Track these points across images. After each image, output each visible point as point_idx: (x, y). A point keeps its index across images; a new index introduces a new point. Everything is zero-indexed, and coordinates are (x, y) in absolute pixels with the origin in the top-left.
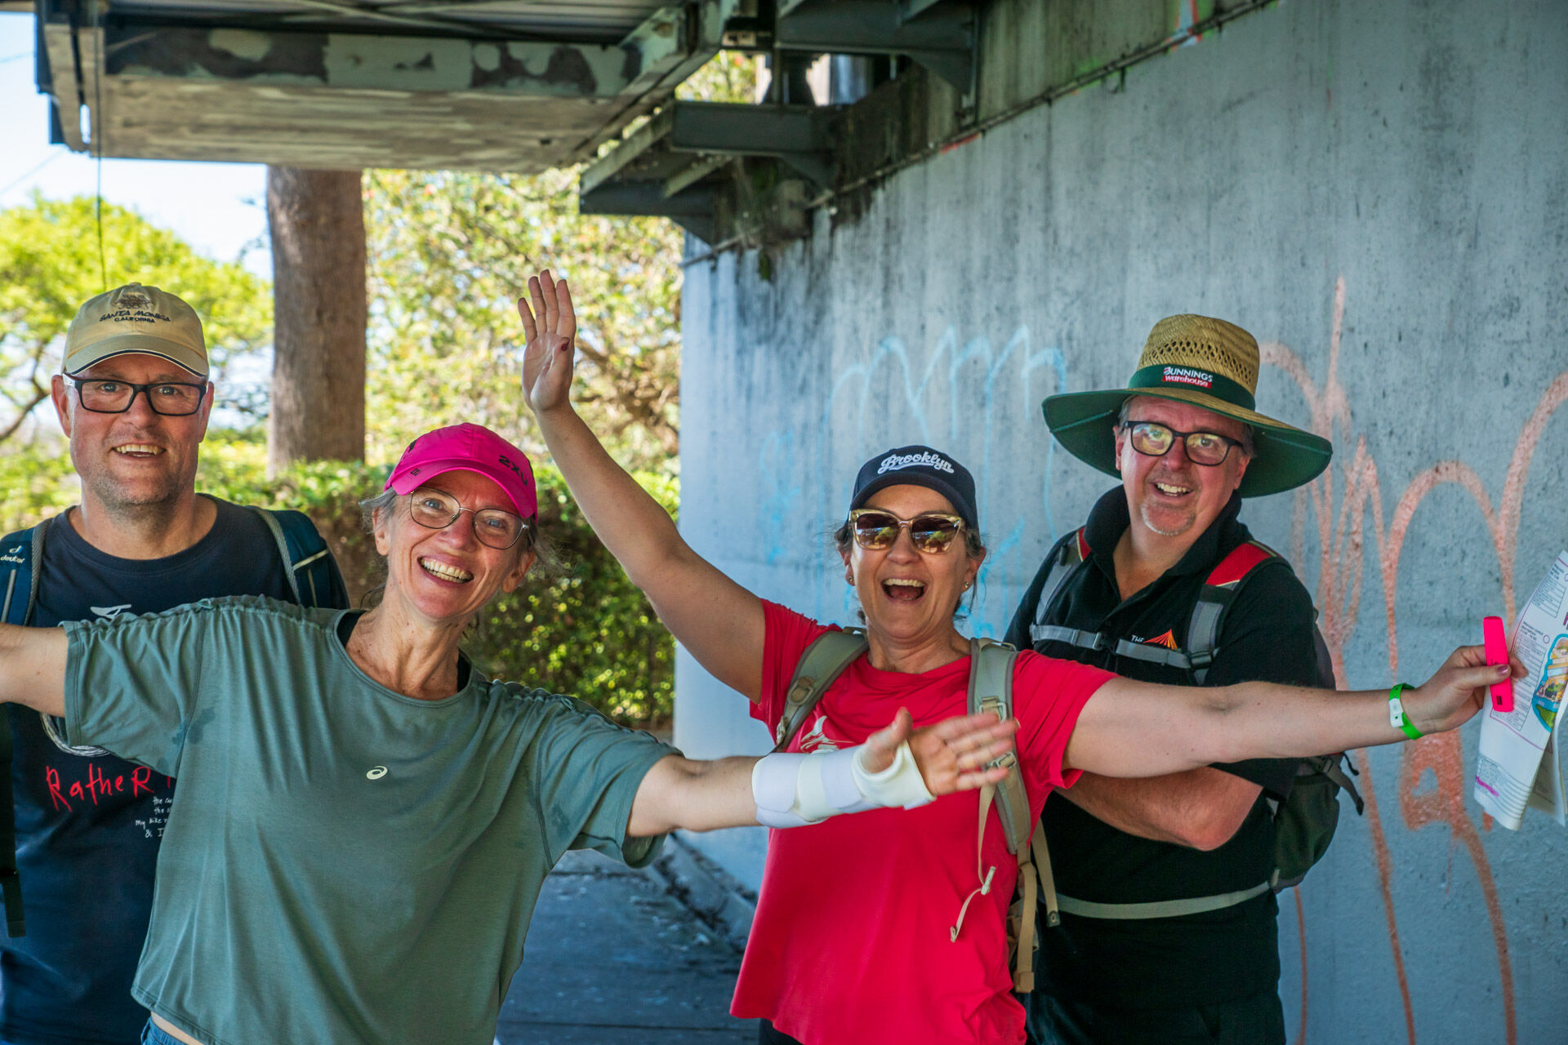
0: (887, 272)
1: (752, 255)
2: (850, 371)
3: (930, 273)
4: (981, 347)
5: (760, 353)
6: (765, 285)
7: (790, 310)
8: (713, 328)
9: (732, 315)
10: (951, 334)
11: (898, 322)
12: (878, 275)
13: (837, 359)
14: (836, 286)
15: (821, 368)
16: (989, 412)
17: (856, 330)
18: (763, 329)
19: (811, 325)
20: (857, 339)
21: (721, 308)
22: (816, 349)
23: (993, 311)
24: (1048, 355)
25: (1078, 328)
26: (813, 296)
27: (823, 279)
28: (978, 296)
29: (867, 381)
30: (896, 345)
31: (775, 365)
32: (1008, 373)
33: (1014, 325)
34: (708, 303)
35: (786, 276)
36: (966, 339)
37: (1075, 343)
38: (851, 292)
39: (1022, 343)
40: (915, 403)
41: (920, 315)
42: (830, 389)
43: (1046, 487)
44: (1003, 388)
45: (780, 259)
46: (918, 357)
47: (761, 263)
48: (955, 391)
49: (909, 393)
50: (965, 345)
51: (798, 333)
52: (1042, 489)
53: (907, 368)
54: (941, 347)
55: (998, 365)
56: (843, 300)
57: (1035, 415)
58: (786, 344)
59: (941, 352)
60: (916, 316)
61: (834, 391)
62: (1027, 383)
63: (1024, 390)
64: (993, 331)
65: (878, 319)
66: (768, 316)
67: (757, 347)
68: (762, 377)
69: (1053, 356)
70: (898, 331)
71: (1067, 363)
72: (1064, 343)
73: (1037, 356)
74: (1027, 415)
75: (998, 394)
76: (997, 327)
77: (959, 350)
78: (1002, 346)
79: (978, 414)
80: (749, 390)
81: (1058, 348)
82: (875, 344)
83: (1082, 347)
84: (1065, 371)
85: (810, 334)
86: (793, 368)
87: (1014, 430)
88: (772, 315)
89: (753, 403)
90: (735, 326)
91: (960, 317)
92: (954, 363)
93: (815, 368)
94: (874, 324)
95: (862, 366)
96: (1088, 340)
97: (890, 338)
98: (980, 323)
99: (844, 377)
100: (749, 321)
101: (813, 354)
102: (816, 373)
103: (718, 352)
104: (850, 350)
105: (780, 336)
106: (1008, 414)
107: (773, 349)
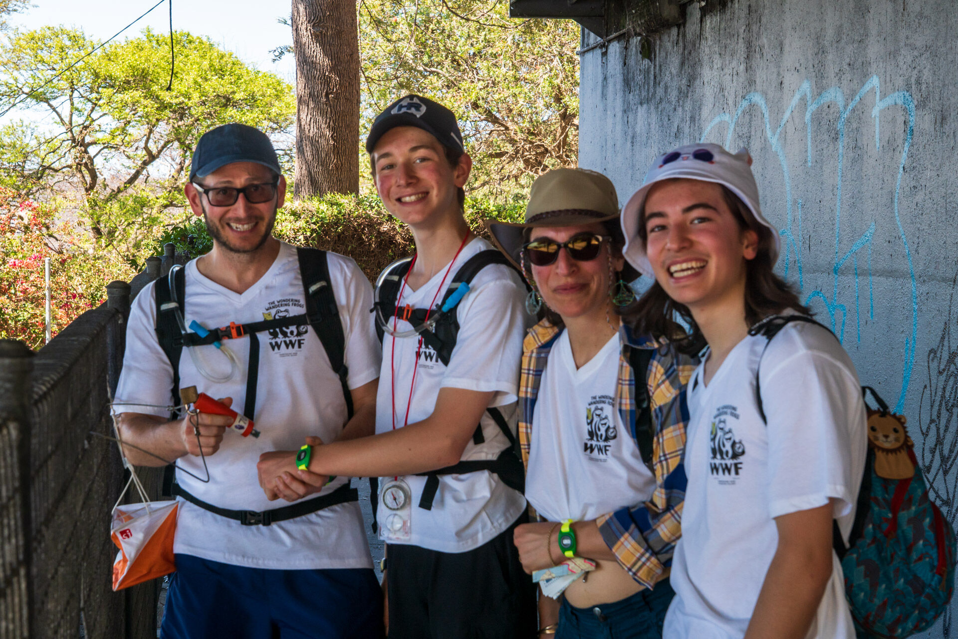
0: (749, 45)
1: (635, 41)
2: (717, 120)
3: (787, 42)
4: (835, 95)
5: (642, 111)
6: (646, 61)
7: (667, 78)
8: (604, 96)
9: (619, 86)
10: (806, 87)
11: (757, 82)
12: (741, 47)
13: (705, 112)
14: (706, 58)
15: (693, 119)
16: (840, 145)
17: (722, 89)
18: (644, 94)
19: (684, 88)
20: (724, 96)
21: (611, 81)
22: (688, 106)
23: (846, 67)
24: (897, 97)
25: (927, 75)
26: (686, 67)
27: (693, 54)
28: (830, 57)
29: (732, 127)
30: (757, 98)
31: (654, 118)
32: (859, 114)
33: (865, 76)
34: (600, 78)
35: (663, 54)
36: (820, 90)
37: (924, 87)
38: (718, 63)
39: (873, 89)
40: (774, 141)
41: (779, 74)
42: (700, 134)
43: (896, 200)
44: (855, 125)
45: (658, 42)
46: (777, 108)
47: (643, 47)
48: (809, 130)
49: (769, 134)
50: (820, 94)
51: (673, 95)
52: (892, 202)
53: (766, 115)
54: (797, 96)
55: (850, 107)
56: (711, 68)
57: (885, 144)
58: (664, 103)
59: (797, 100)
60: (775, 75)
61: (703, 135)
62: (877, 120)
63: (874, 126)
64: (845, 82)
65: (741, 80)
66: (648, 84)
67: (639, 107)
68: (643, 128)
69: (902, 98)
70: (759, 87)
71: (916, 103)
72: (913, 87)
73: (887, 99)
74: (878, 145)
75: (850, 130)
76: (849, 79)
77: (814, 99)
78: (853, 93)
79: (831, 147)
80: (633, 137)
81: (907, 91)
82: (739, 98)
83: (931, 89)
84: (914, 109)
85: (683, 95)
86: (669, 120)
87: (865, 157)
88: (652, 83)
89: (637, 147)
90: (622, 93)
91: (814, 74)
92: (809, 109)
93: (688, 119)
94: (738, 84)
95: (728, 115)
96: (936, 83)
97: (752, 93)
98: (833, 77)
99: (713, 124)
100: (633, 89)
101: (686, 109)
102: (688, 122)
103: (609, 113)
104: (717, 104)
105: (658, 98)
106: (859, 144)
107: (652, 107)
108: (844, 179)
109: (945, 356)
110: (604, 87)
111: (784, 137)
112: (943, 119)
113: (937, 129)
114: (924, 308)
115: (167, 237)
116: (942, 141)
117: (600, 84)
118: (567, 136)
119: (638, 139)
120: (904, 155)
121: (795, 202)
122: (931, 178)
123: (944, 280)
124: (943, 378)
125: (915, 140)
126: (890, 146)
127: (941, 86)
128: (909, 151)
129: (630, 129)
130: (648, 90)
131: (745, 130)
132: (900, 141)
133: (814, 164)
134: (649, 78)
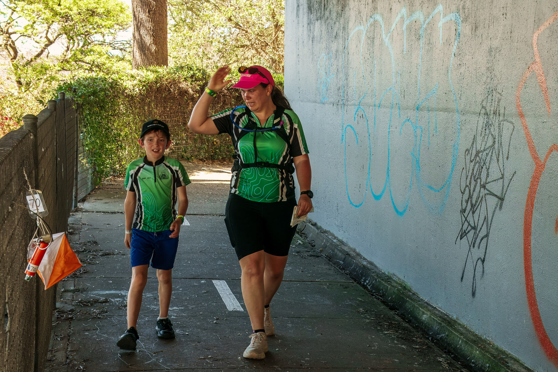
2: (357, 29)
4: (419, 15)
5: (318, 24)
7: (331, 6)
8: (298, 16)
9: (306, 10)
10: (404, 11)
11: (378, 9)
13: (351, 25)
15: (344, 28)
16: (422, 41)
17: (360, 13)
18: (319, 14)
19: (340, 12)
20: (360, 16)
21: (301, 7)
22: (342, 21)
24: (452, 16)
29: (365, 32)
30: (378, 17)
31: (324, 27)
32: (431, 26)
33: (436, 4)
34: (296, 6)
36: (411, 12)
37: (466, 10)
39: (439, 12)
40: (387, 40)
41: (390, 4)
42: (348, 36)
43: (450, 72)
44: (429, 32)
46: (388, 22)
48: (405, 34)
49: (384, 36)
50: (411, 15)
51: (334, 15)
52: (448, 72)
53: (383, 26)
54: (399, 16)
55: (427, 22)
57: (445, 41)
58: (329, 20)
59: (399, 19)
60: (388, 4)
61: (350, 37)
62: (441, 28)
63: (439, 32)
64: (424, 8)
65: (370, 7)
66: (321, 9)
67: (316, 21)
68: (318, 33)
69: (455, 17)
70: (379, 11)
71: (462, 19)
72: (461, 10)
73: (447, 17)
74: (441, 42)
75: (427, 34)
76: (427, 6)
77: (408, 17)
78: (429, 14)
79: (417, 43)
80: (313, 38)
81: (458, 13)
82: (369, 17)
83: (470, 11)
84: (461, 22)
85: (339, 15)
86: (332, 29)
87: (434, 49)
88: (323, 9)
89: (315, 43)
90: (307, 14)
91: (408, 4)
92: (405, 23)
93: (341, 28)
94: (368, 9)
95: (362, 26)
96: (473, 9)
97: (375, 15)
98: (418, 6)
99: (354, 31)
100: (313, 12)
101: (341, 23)
102: (342, 30)
103: (300, 25)
104: (357, 21)
105: (326, 17)
106: (431, 42)
107: (323, 22)
108: (423, 61)
109: (474, 153)
110: (298, 10)
111: (392, 38)
112: (476, 27)
113: (473, 33)
114: (463, 128)
115: (60, 88)
116: (475, 40)
117: (295, 9)
118: (278, 37)
119: (316, 39)
120: (455, 47)
121: (397, 72)
122: (468, 59)
123: (474, 113)
124: (473, 164)
125: (461, 39)
126: (448, 43)
127: (475, 9)
128: (457, 45)
129: (311, 34)
130: (321, 12)
131: (371, 35)
132: (453, 40)
133: (407, 52)
134: (321, 6)
